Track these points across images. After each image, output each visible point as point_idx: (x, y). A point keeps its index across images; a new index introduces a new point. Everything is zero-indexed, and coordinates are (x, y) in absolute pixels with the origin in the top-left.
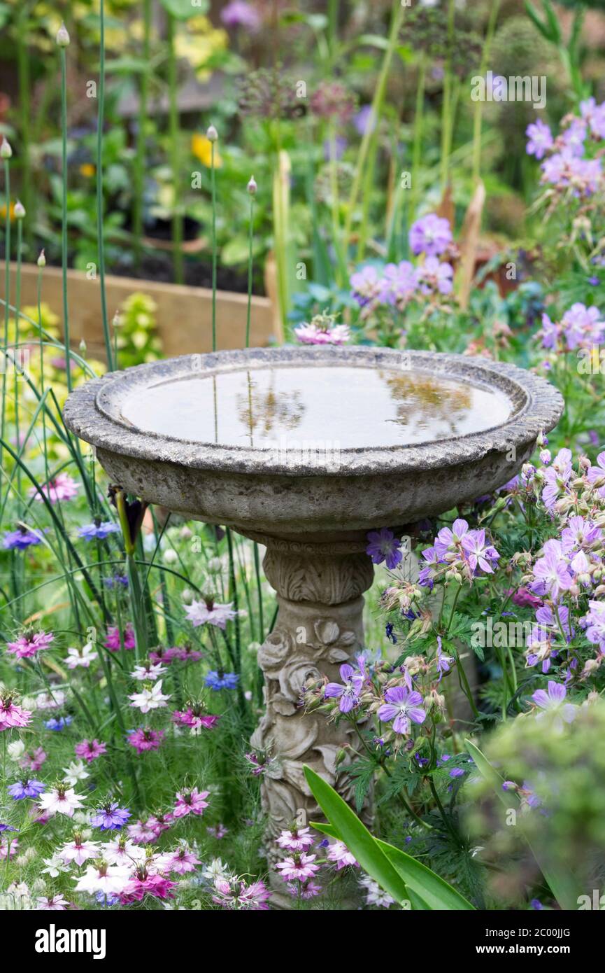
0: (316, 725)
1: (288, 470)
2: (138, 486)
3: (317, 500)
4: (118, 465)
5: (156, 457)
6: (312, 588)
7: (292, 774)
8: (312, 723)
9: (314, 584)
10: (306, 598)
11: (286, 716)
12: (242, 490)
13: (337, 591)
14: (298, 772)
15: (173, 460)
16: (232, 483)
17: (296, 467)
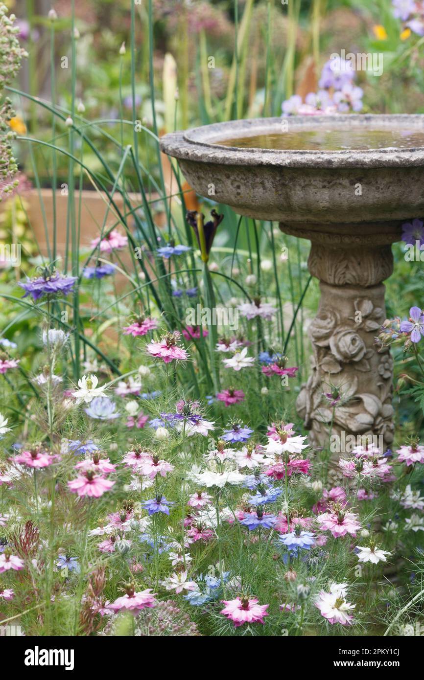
0: (356, 379)
1: (365, 164)
2: (236, 192)
3: (382, 189)
4: (219, 177)
5: (259, 163)
6: (354, 274)
7: (340, 417)
8: (353, 378)
9: (356, 271)
10: (348, 282)
11: (333, 374)
12: (326, 184)
13: (373, 275)
14: (345, 415)
15: (274, 163)
16: (318, 179)
17: (371, 161)
